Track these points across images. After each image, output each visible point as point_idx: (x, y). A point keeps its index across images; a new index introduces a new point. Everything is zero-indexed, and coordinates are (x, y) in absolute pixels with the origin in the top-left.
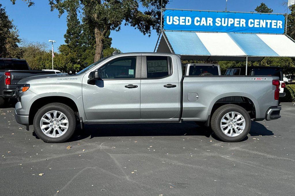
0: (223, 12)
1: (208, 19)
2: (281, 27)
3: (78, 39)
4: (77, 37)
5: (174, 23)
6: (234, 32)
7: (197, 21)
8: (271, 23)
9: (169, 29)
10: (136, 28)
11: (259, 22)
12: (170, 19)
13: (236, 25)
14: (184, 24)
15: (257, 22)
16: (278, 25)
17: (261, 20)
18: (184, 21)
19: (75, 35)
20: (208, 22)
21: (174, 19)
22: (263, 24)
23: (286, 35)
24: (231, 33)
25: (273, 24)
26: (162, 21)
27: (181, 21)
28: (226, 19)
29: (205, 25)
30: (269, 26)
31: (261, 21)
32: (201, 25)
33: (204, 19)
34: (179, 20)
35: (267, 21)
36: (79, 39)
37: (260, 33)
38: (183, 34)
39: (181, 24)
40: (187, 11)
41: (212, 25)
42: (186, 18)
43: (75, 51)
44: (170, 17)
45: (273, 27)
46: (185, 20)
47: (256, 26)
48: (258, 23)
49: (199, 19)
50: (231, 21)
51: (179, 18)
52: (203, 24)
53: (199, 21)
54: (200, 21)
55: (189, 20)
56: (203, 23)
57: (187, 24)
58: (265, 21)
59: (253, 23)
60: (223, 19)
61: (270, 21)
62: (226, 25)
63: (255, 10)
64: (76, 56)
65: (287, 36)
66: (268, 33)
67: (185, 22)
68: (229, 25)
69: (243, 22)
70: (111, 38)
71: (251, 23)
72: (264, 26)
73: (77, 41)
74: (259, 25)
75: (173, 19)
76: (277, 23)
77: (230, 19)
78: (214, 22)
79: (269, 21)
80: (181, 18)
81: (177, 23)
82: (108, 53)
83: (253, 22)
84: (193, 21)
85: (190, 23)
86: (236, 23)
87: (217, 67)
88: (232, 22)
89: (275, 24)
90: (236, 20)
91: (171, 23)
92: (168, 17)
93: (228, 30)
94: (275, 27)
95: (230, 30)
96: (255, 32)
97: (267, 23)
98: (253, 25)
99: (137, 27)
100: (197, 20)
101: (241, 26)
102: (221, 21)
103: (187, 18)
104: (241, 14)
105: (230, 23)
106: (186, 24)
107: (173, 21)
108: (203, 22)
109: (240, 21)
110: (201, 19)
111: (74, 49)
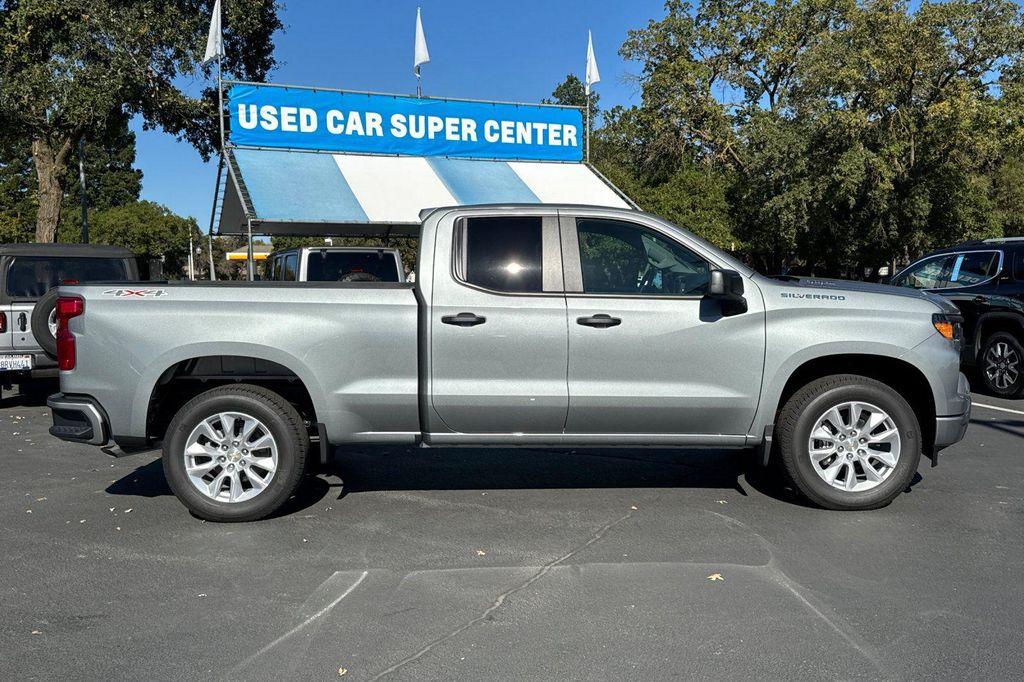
0: (411, 97)
1: (369, 116)
2: (574, 143)
3: (25, 176)
4: (21, 170)
5: (264, 124)
6: (446, 154)
7: (336, 122)
8: (546, 133)
9: (247, 141)
10: (180, 139)
11: (515, 129)
12: (248, 114)
13: (450, 136)
14: (294, 128)
15: (508, 128)
16: (566, 137)
17: (518, 123)
18: (293, 119)
19: (14, 161)
20: (370, 126)
21: (264, 114)
22: (524, 133)
23: (587, 165)
24: (438, 157)
25: (552, 135)
26: (224, 118)
27: (285, 119)
28: (422, 119)
29: (361, 132)
30: (540, 141)
31: (520, 125)
32: (349, 132)
33: (354, 116)
34: (278, 117)
35: (536, 125)
36: (28, 175)
37: (518, 159)
38: (294, 157)
39: (286, 127)
40: (300, 91)
41: (380, 133)
42: (298, 112)
43: (16, 215)
44: (247, 108)
45: (552, 142)
46: (297, 116)
47: (505, 140)
48: (511, 132)
49: (340, 117)
50: (436, 124)
51: (279, 110)
52: (355, 132)
53: (340, 122)
54: (345, 123)
55: (308, 117)
56: (354, 128)
57: (305, 128)
58: (529, 125)
59: (496, 131)
60: (412, 118)
61: (544, 126)
62: (420, 135)
63: (554, 94)
64: (18, 229)
65: (590, 168)
66: (541, 160)
67: (298, 122)
68: (431, 136)
69: (469, 127)
70: (139, 171)
71: (493, 131)
72: (528, 141)
73: (22, 183)
74: (514, 136)
75: (259, 112)
76: (561, 132)
77: (432, 120)
78: (387, 125)
79: (540, 127)
80: (285, 111)
81: (274, 126)
82: (127, 218)
83: (496, 127)
84: (322, 122)
85: (313, 127)
86: (450, 129)
87: (392, 256)
88: (439, 128)
89: (558, 135)
90: (449, 121)
91: (252, 125)
92: (242, 107)
93: (430, 150)
94: (558, 143)
95: (435, 149)
96: (504, 155)
97: (534, 132)
98: (496, 136)
99: (185, 136)
100: (335, 118)
101: (465, 138)
102: (407, 125)
103: (304, 112)
104: (463, 104)
105: (432, 130)
106: (302, 130)
107: (260, 118)
108: (354, 124)
109: (460, 126)
110: (346, 117)
111: (10, 208)
